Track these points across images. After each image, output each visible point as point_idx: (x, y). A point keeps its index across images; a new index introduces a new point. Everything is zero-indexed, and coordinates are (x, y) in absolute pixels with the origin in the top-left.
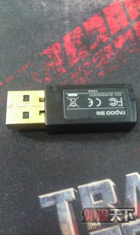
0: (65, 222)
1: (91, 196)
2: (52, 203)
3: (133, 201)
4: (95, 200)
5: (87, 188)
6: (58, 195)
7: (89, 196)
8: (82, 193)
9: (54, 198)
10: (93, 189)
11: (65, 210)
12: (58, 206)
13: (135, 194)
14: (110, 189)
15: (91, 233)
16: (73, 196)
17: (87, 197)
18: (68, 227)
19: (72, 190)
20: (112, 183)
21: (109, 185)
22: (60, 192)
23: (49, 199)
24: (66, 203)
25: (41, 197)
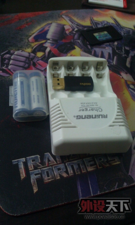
0: (21, 168)
1: (31, 160)
2: (17, 163)
3: (46, 162)
4: (32, 162)
5: (30, 158)
6: (19, 160)
7: (30, 160)
8: (28, 159)
9: (17, 161)
10: (32, 158)
11: (21, 165)
12: (19, 163)
13: (47, 160)
14: (38, 158)
15: (30, 172)
16: (25, 161)
17: (29, 161)
18: (22, 170)
19: (24, 159)
20: (39, 156)
21: (38, 157)
22: (20, 159)
23: (16, 161)
24: (22, 163)
25: (13, 161)
